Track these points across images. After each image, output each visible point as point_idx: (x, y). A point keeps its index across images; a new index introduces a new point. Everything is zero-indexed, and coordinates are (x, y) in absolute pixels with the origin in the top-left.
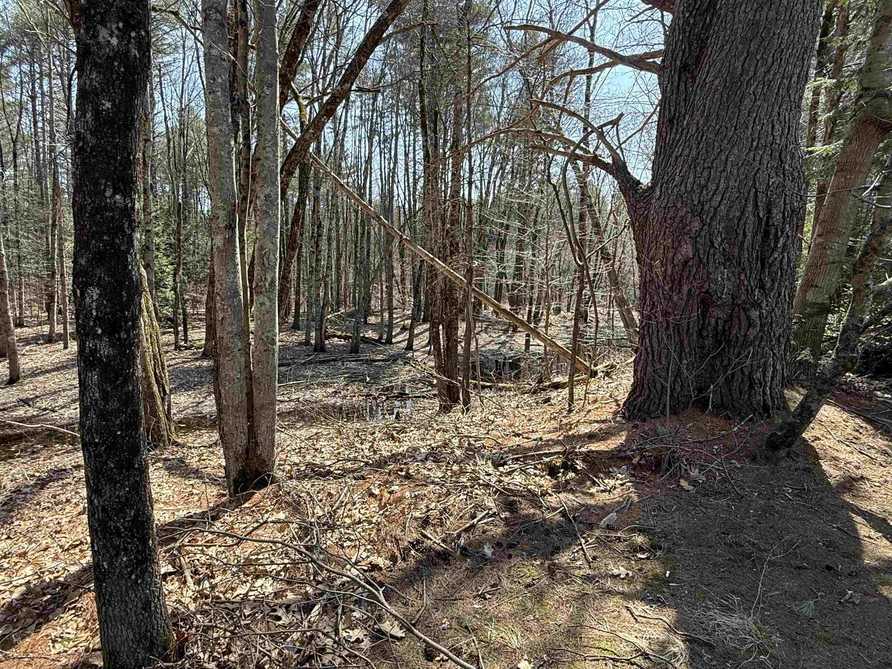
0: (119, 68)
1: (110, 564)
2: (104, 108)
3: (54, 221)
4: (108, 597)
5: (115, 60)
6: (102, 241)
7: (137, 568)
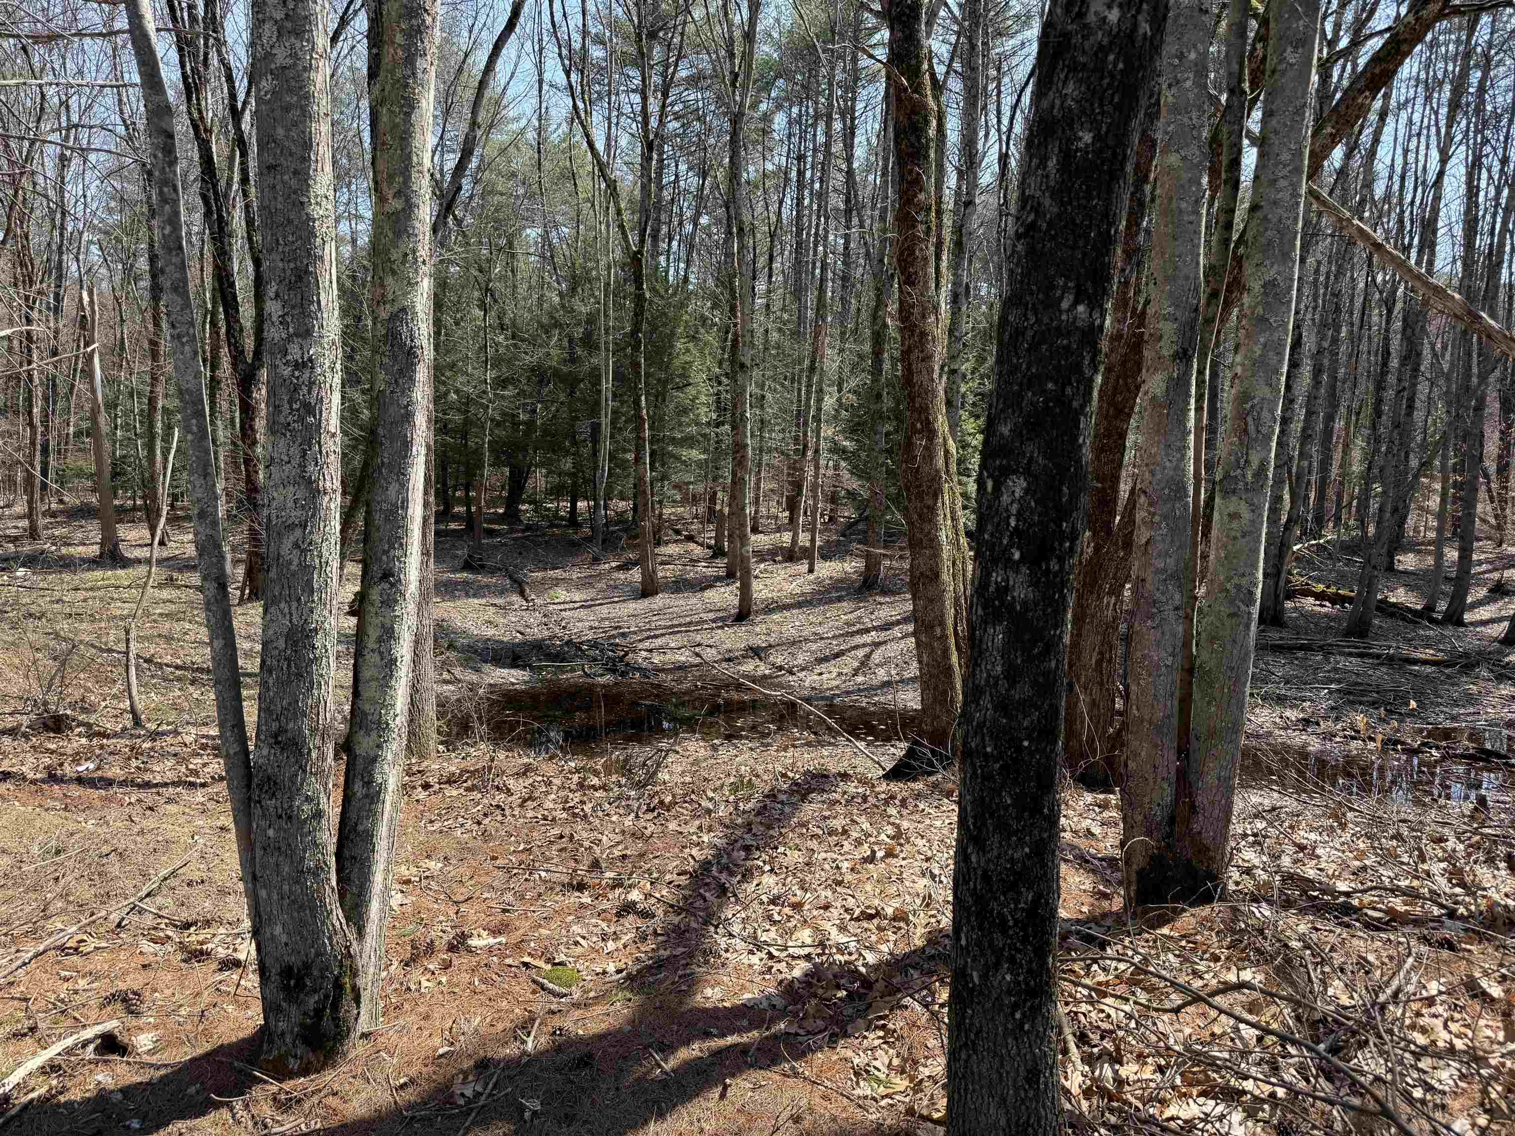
0: (1115, 66)
1: (984, 977)
2: (1081, 145)
3: (813, 362)
4: (972, 1036)
5: (1111, 50)
6: (1044, 391)
7: (1025, 1001)
